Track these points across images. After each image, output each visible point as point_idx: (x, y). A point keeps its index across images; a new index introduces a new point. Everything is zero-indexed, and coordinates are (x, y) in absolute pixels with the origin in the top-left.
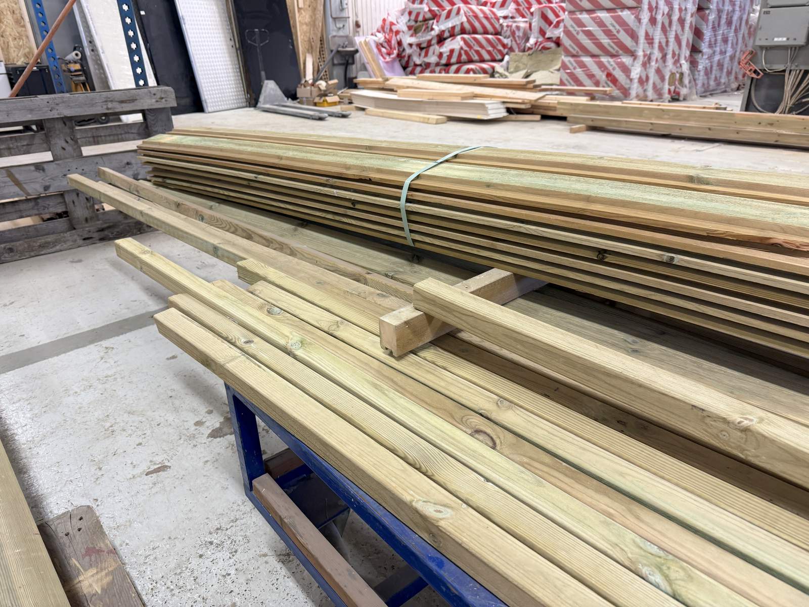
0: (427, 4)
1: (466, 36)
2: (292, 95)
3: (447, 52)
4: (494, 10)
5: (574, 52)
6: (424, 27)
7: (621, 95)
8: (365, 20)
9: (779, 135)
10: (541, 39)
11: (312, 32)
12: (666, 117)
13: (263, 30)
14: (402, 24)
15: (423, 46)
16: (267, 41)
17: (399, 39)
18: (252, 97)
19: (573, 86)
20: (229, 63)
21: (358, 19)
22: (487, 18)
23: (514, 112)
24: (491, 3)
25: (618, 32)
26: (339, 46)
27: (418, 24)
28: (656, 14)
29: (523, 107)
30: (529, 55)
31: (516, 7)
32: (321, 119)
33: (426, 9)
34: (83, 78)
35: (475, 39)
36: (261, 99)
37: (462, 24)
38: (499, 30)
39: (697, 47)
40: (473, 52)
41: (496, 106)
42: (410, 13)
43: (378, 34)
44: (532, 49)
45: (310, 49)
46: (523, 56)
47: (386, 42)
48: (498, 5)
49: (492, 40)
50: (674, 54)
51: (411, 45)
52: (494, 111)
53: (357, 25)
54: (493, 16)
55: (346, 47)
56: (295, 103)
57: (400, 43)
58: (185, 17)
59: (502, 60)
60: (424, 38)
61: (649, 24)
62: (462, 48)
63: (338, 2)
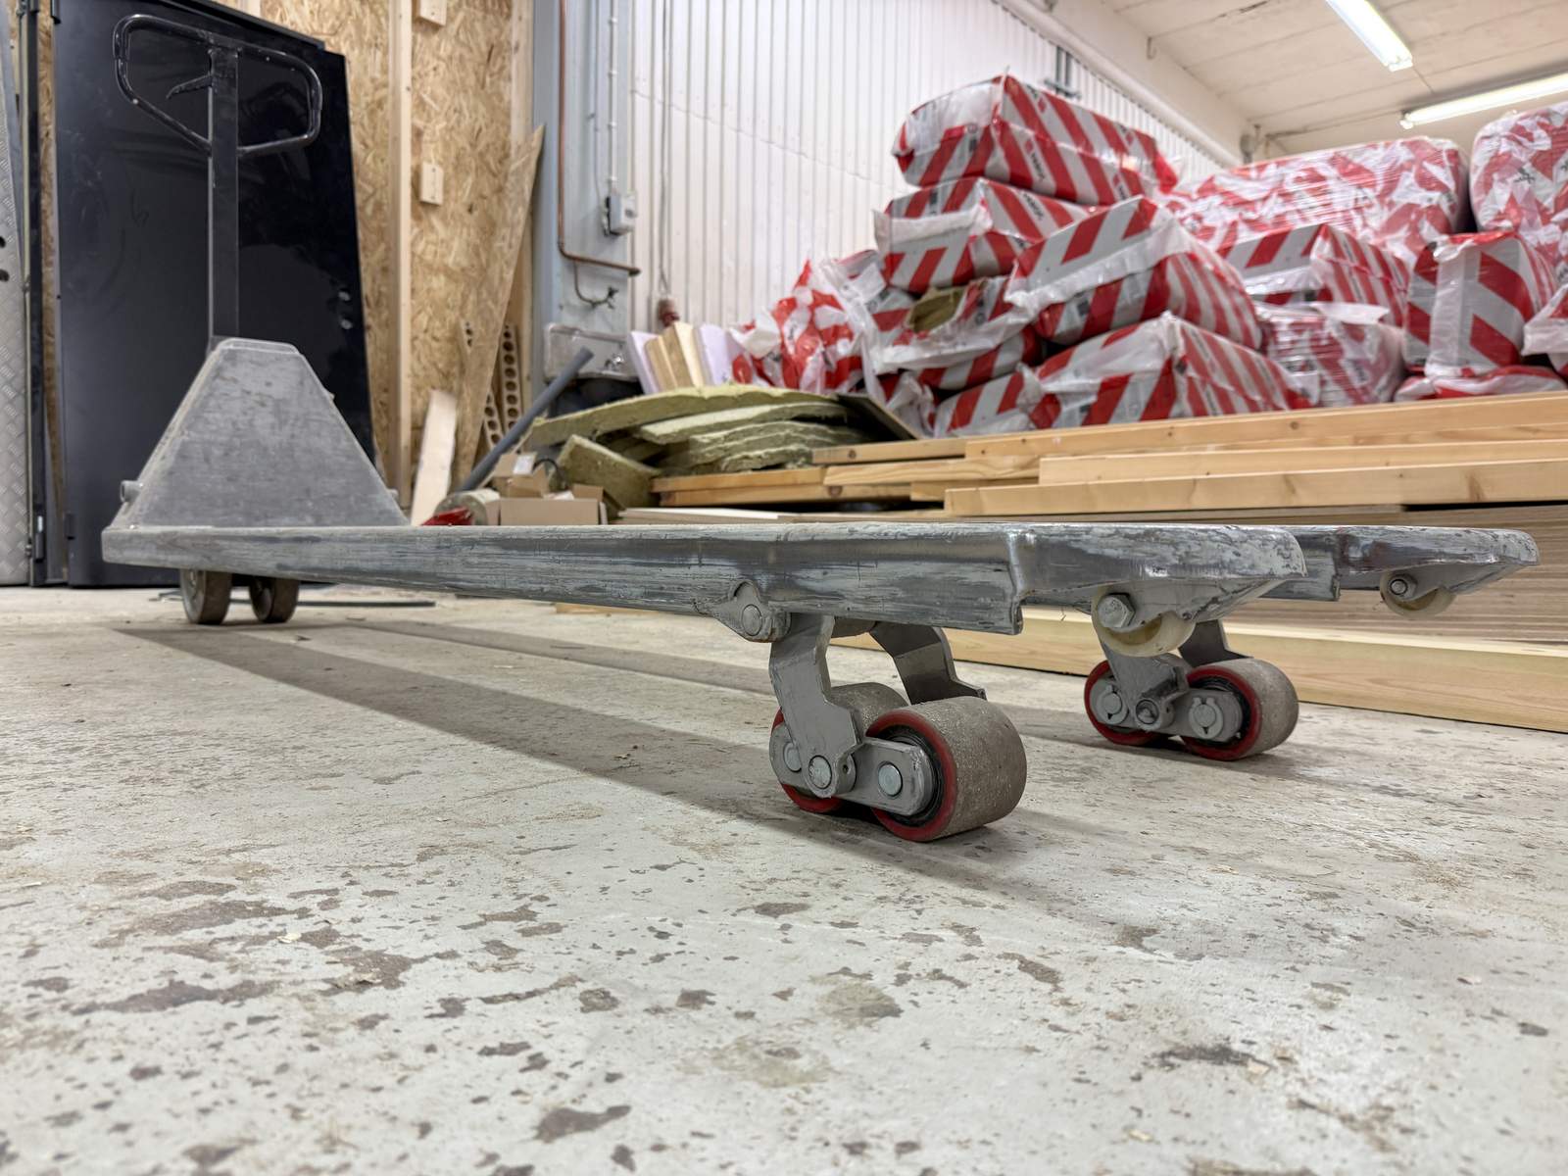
0: (987, 204)
1: (1182, 322)
6: (963, 303)
15: (948, 381)
27: (934, 295)
31: (1333, 257)
33: (976, 230)
35: (1217, 349)
37: (1157, 268)
42: (892, 263)
45: (453, 375)
49: (1258, 367)
51: (896, 377)
53: (666, 312)
60: (958, 344)
62: (1176, 367)
63: (594, 202)
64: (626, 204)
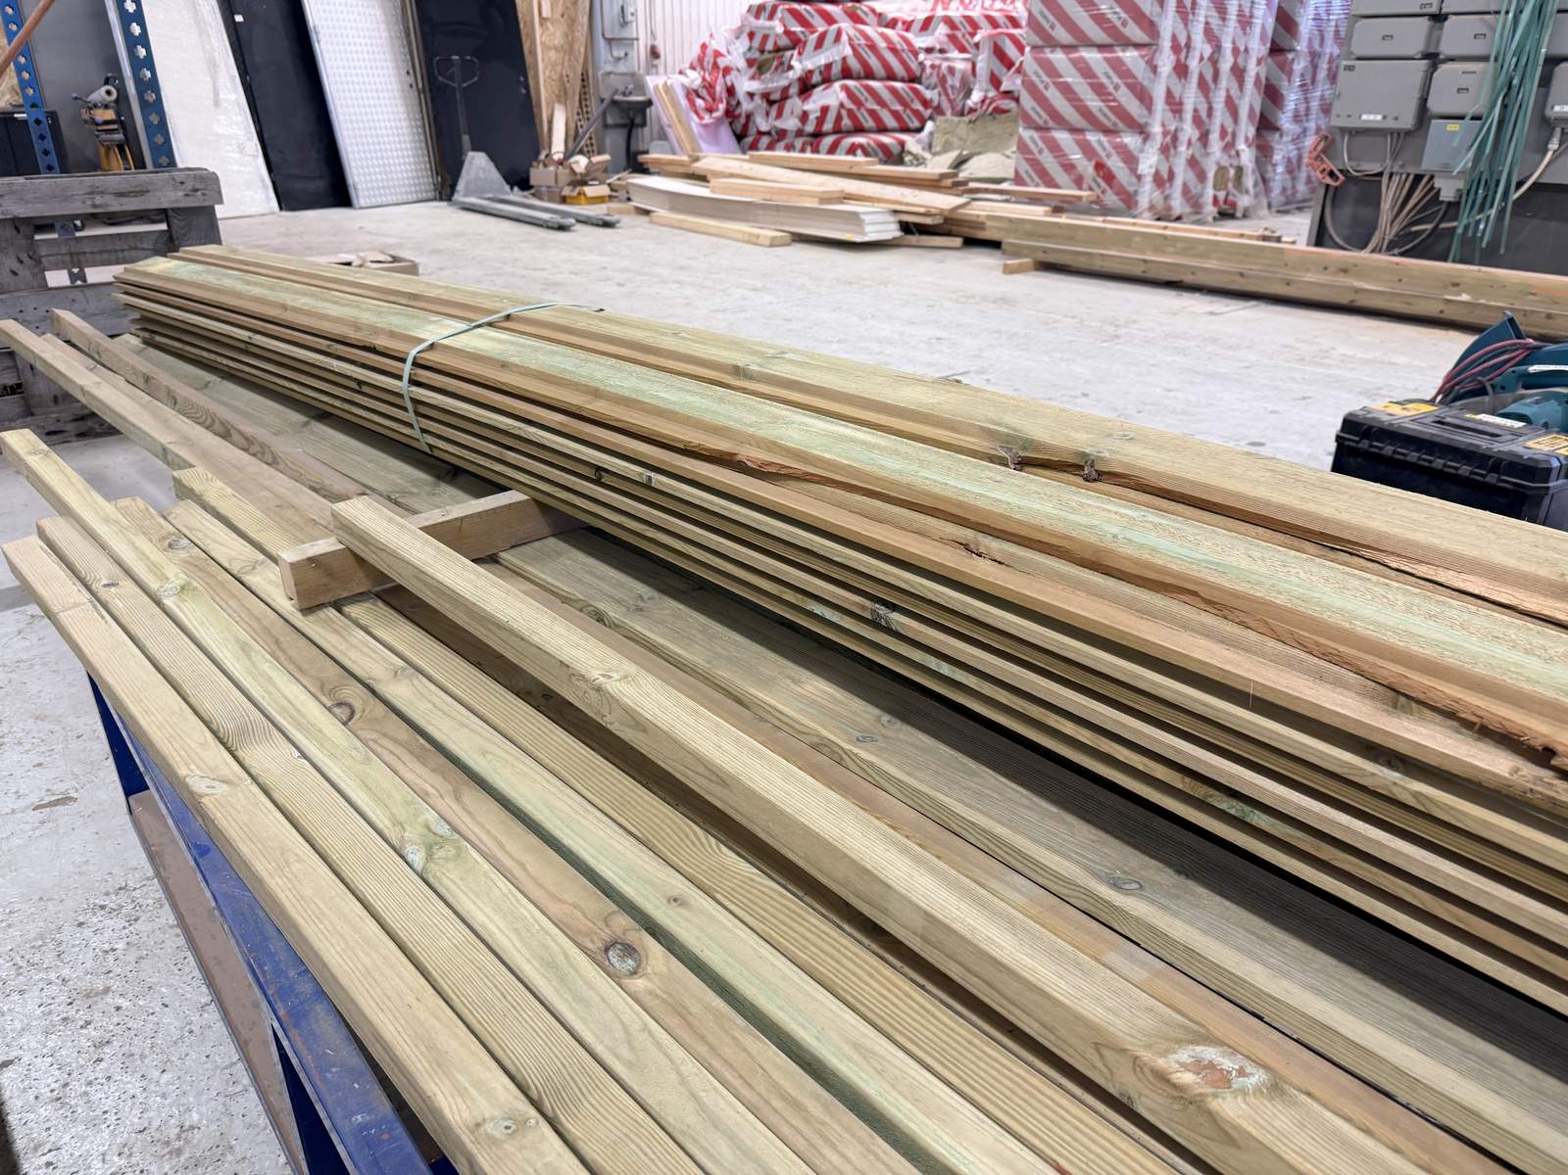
0: (782, 20)
1: (850, 83)
2: (520, 181)
3: (815, 112)
4: (909, 35)
5: (1041, 122)
6: (775, 63)
7: (1120, 204)
8: (669, 46)
9: (1357, 291)
10: (992, 94)
11: (566, 63)
12: (1171, 249)
13: (469, 58)
14: (736, 55)
15: (773, 97)
16: (476, 79)
17: (729, 84)
18: (445, 181)
19: (1037, 185)
20: (403, 116)
21: (656, 43)
22: (893, 50)
23: (915, 230)
24: (904, 23)
25: (1117, 88)
26: (616, 92)
27: (766, 56)
28: (1186, 57)
29: (928, 221)
30: (970, 122)
31: (950, 32)
32: (562, 228)
33: (780, 29)
34: (119, 136)
35: (871, 91)
36: (461, 186)
37: (844, 59)
38: (918, 73)
39: (1272, 120)
40: (865, 114)
41: (879, 218)
42: (751, 35)
43: (689, 72)
44: (975, 110)
45: (562, 96)
46: (959, 122)
47: (704, 87)
48: (916, 27)
49: (902, 92)
50: (1223, 133)
51: (751, 95)
52: (878, 227)
53: (654, 53)
54: (905, 47)
55: (630, 93)
56: (525, 197)
57: (731, 91)
58: (319, 29)
59: (920, 130)
60: (775, 82)
61: (1174, 76)
62: (842, 105)
63: (617, 9)
64: (630, 10)
